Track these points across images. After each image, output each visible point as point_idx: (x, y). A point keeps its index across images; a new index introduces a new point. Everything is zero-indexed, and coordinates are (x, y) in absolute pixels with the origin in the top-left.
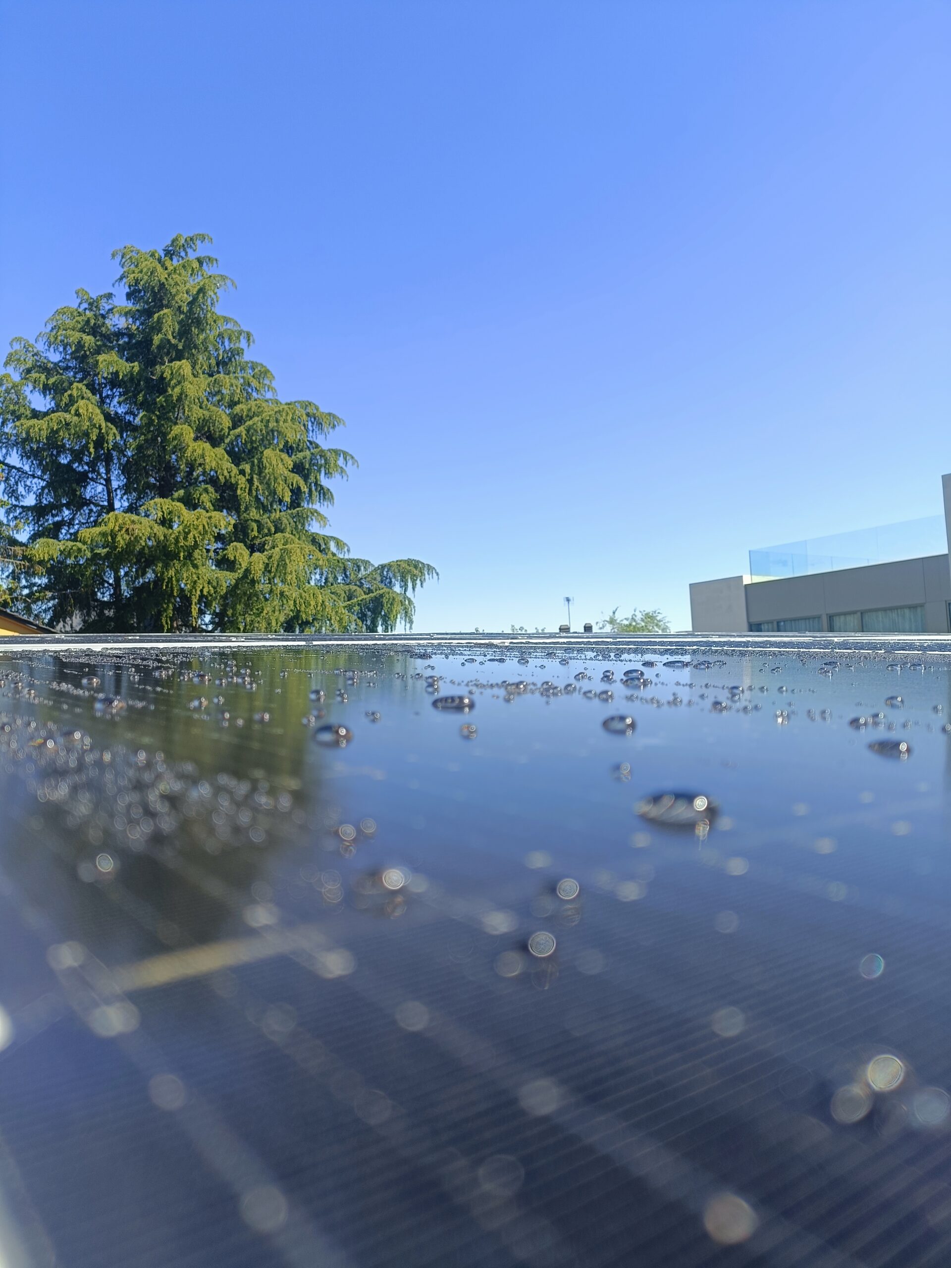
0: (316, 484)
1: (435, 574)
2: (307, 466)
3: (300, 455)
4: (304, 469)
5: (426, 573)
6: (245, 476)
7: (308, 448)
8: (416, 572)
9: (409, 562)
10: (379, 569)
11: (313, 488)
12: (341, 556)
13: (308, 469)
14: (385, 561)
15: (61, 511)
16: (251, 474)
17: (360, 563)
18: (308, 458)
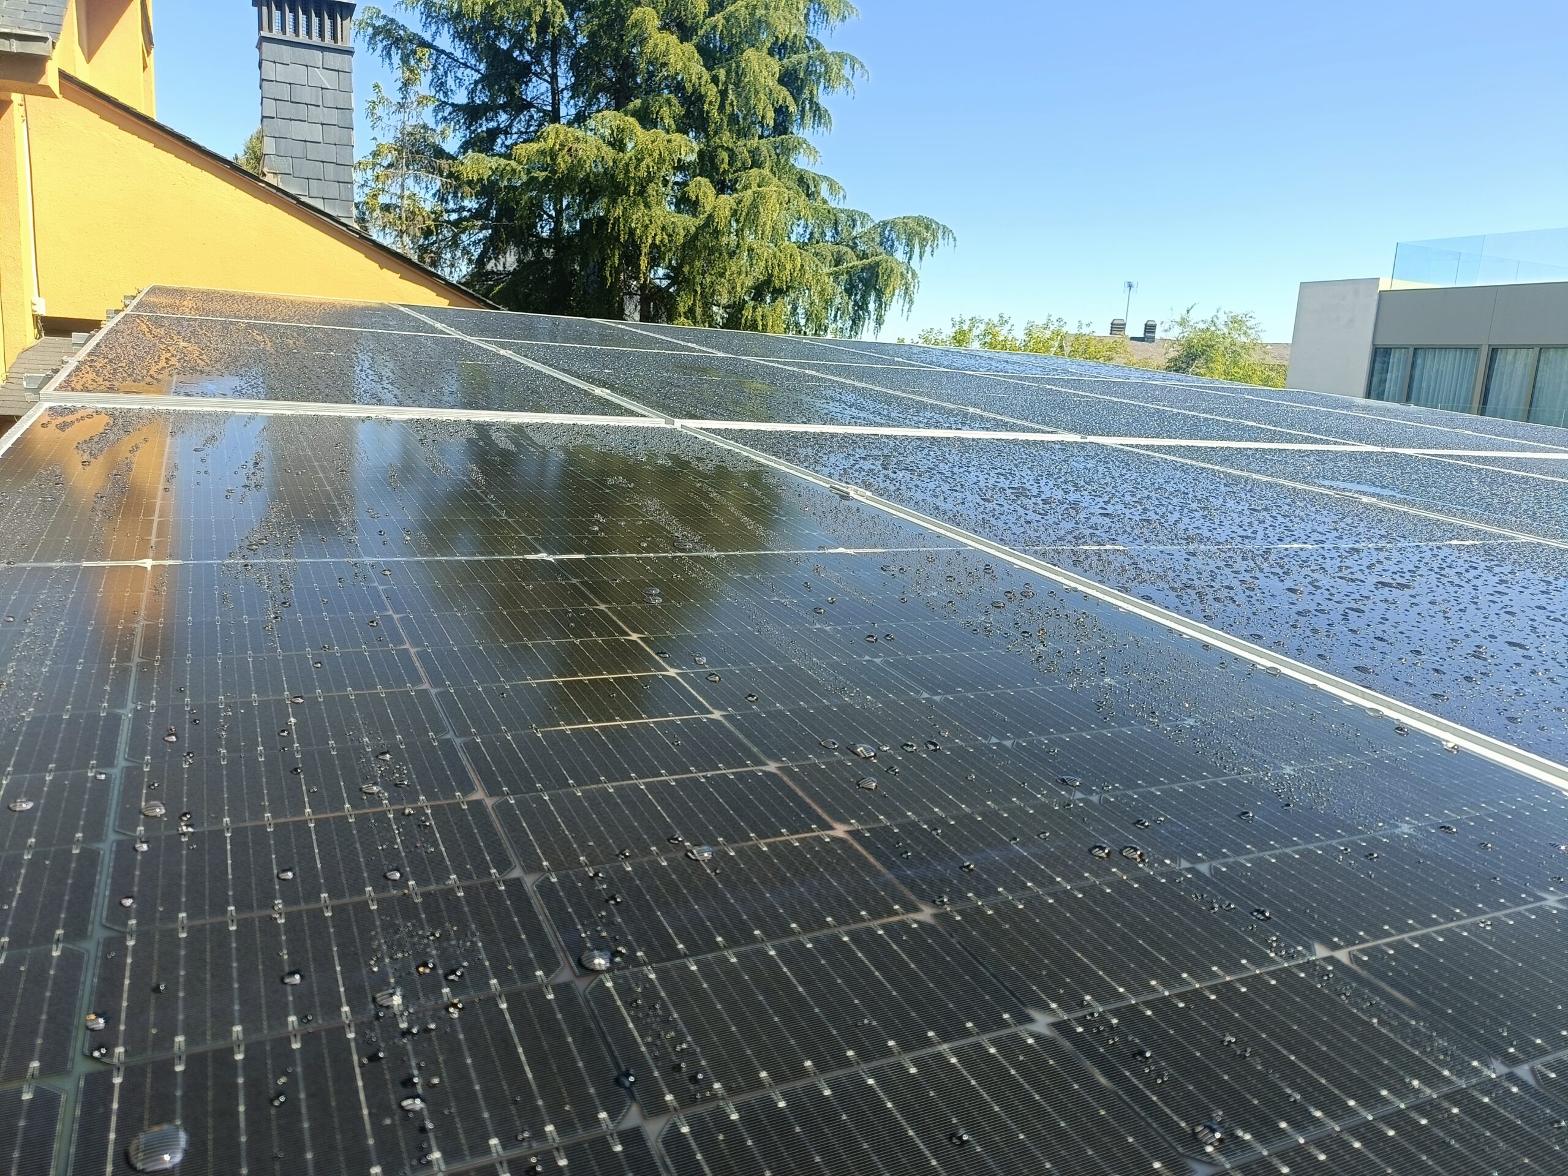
0: (811, 101)
1: (951, 239)
2: (802, 75)
3: (795, 58)
4: (797, 78)
5: (940, 236)
6: (717, 86)
7: (807, 47)
8: (928, 235)
9: (919, 220)
10: (879, 225)
11: (808, 106)
12: (832, 204)
13: (802, 80)
14: (889, 217)
15: (496, 114)
16: (726, 83)
17: (857, 217)
18: (805, 63)
